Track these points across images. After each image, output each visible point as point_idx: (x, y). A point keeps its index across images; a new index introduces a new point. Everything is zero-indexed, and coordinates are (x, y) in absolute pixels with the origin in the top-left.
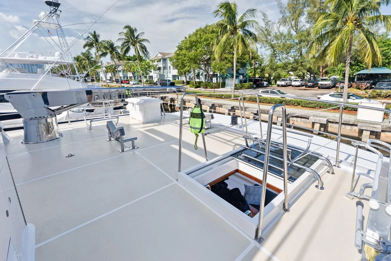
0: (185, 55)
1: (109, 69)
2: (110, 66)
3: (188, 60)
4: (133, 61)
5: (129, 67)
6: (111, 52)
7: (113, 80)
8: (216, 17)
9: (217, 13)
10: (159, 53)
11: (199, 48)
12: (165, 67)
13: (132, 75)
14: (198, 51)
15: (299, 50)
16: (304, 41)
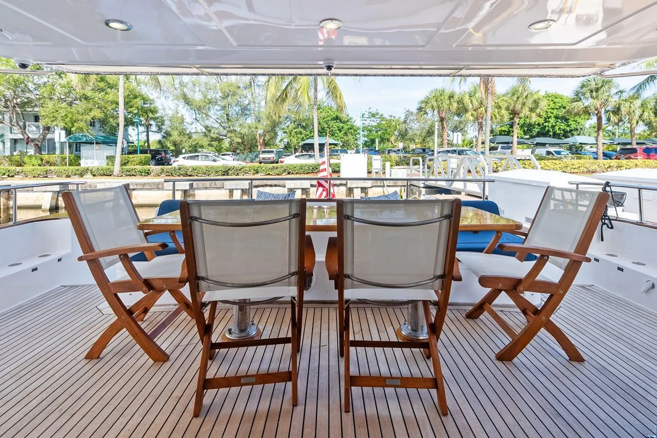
15: (224, 108)
16: (234, 94)
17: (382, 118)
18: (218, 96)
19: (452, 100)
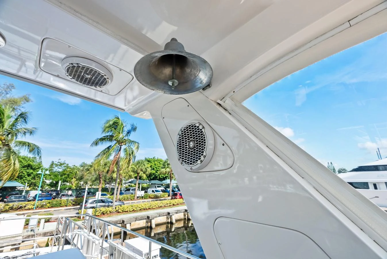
19: (106, 166)
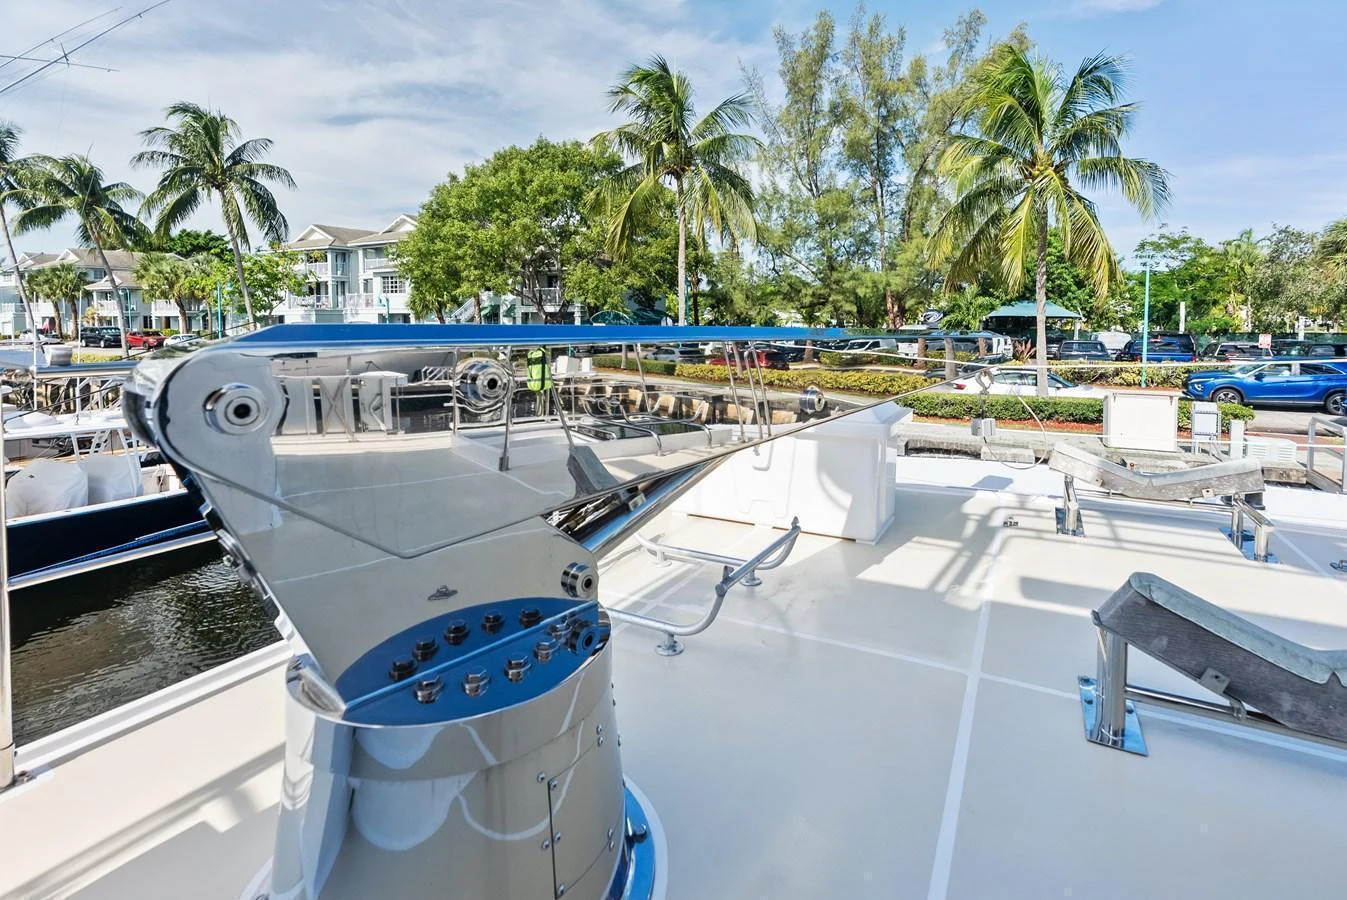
0: (461, 240)
1: (47, 282)
2: (54, 270)
3: (473, 258)
4: (178, 253)
5: (167, 279)
6: (87, 210)
7: (64, 331)
8: (616, 112)
9: (620, 97)
10: (316, 226)
11: (515, 218)
12: (343, 283)
13: (173, 310)
14: (517, 225)
15: (823, 244)
16: (842, 218)
17: (1200, 249)
18: (812, 222)
